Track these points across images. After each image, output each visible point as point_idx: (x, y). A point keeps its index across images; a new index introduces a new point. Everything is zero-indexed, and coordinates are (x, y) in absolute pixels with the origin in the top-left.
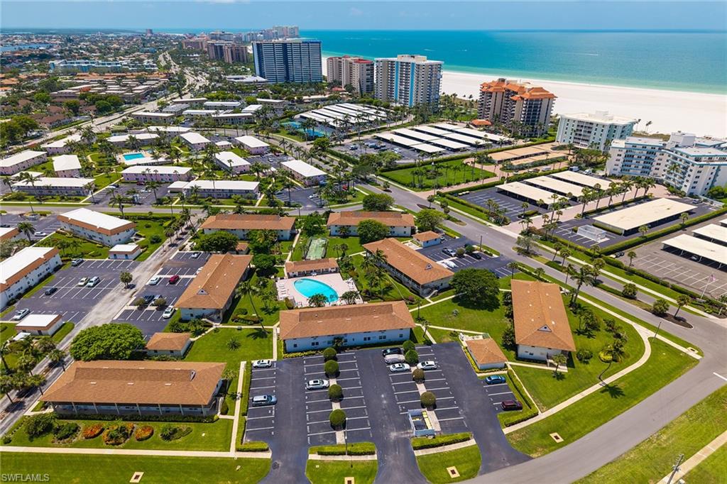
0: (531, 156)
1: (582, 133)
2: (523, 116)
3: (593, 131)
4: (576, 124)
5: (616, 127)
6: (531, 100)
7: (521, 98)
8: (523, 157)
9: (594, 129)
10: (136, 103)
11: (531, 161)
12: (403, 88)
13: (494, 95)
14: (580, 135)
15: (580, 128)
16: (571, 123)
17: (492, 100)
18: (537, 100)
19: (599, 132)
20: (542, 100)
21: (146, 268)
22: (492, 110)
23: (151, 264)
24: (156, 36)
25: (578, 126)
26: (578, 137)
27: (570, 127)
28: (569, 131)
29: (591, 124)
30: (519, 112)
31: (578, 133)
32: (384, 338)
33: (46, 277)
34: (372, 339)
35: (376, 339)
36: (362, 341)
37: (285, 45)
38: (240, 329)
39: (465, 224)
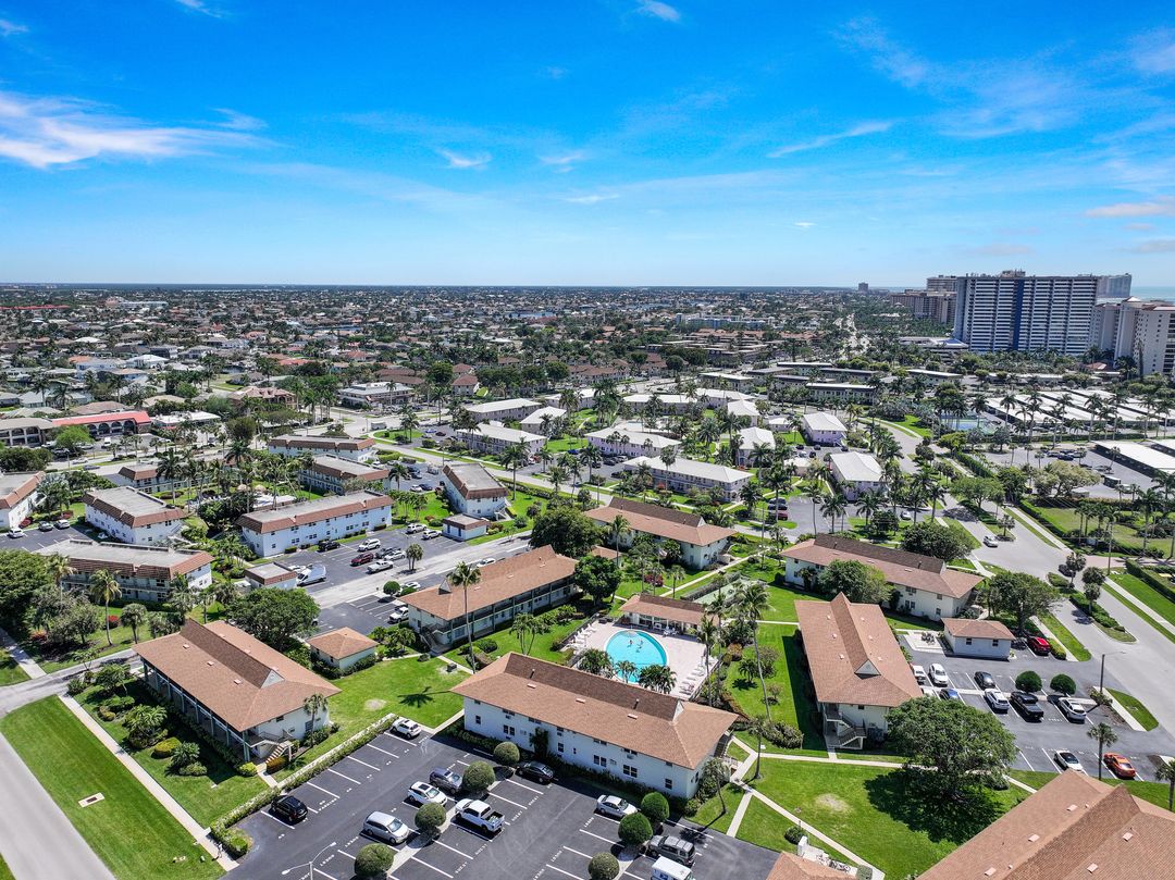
32: (633, 775)
33: (356, 534)
34: (609, 766)
35: (616, 770)
36: (590, 763)
37: (1019, 283)
38: (450, 669)
39: (1131, 640)
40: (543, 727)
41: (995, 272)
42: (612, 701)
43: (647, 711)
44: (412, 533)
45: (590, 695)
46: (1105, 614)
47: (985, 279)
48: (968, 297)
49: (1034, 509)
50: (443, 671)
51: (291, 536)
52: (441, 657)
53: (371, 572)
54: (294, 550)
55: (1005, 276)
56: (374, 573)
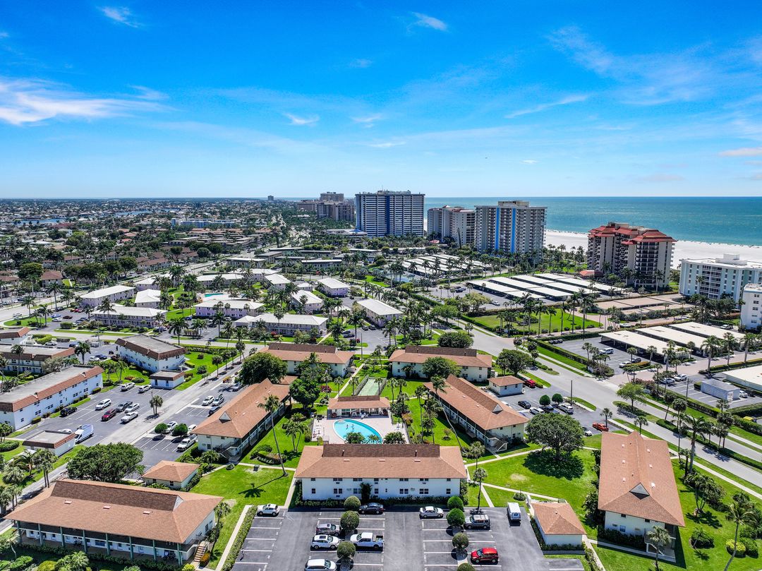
0: (647, 306)
1: (710, 281)
2: (637, 263)
3: (723, 279)
4: (701, 270)
5: (751, 272)
6: (646, 244)
7: (633, 241)
8: (637, 307)
9: (723, 275)
10: (236, 253)
11: (647, 311)
12: (504, 236)
13: (603, 240)
14: (708, 284)
15: (706, 275)
16: (694, 269)
17: (601, 246)
18: (653, 244)
19: (730, 280)
20: (658, 244)
21: (183, 397)
22: (602, 258)
23: (189, 393)
24: (276, 202)
25: (703, 272)
26: (705, 286)
27: (694, 275)
28: (694, 279)
29: (720, 269)
30: (632, 257)
31: (705, 281)
32: (426, 493)
33: (81, 399)
34: (411, 493)
35: (415, 493)
36: (397, 494)
37: (387, 198)
38: (256, 469)
39: (557, 374)
40: (365, 482)
41: (374, 191)
42: (401, 456)
43: (423, 456)
44: (127, 390)
45: (386, 456)
46: (540, 364)
47: (369, 195)
48: (362, 206)
49: (470, 318)
50: (252, 471)
51: (34, 408)
52: (240, 464)
53: (124, 423)
54: (39, 421)
55: (380, 193)
56: (128, 422)
